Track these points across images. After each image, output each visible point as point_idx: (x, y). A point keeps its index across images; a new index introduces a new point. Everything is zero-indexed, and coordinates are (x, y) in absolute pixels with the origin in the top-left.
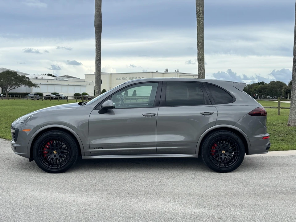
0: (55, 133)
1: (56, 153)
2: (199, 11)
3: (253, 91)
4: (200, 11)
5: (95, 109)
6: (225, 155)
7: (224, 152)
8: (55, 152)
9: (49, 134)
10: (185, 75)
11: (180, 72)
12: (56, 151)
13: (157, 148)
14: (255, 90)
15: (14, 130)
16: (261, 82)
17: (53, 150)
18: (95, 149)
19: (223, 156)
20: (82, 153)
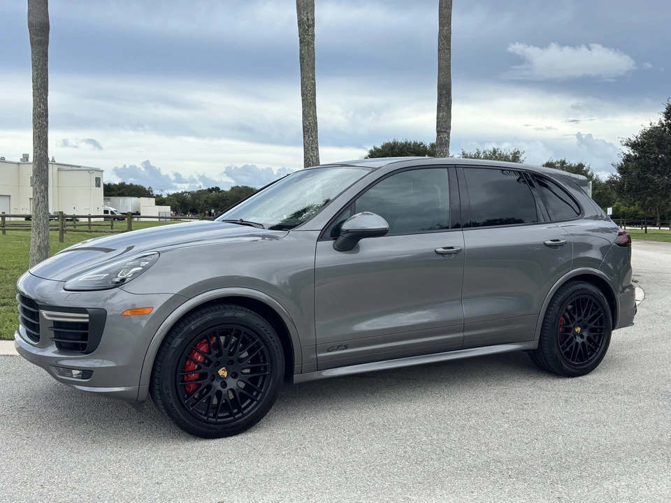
0: (227, 314)
1: (225, 374)
2: (305, 19)
3: (203, 205)
4: (308, 19)
5: (321, 238)
6: (582, 336)
7: (578, 330)
8: (222, 372)
9: (209, 317)
10: (70, 168)
11: (57, 162)
12: (227, 370)
13: (467, 334)
14: (206, 202)
15: (87, 316)
16: (213, 188)
17: (218, 366)
18: (328, 351)
19: (579, 340)
20: (297, 366)
